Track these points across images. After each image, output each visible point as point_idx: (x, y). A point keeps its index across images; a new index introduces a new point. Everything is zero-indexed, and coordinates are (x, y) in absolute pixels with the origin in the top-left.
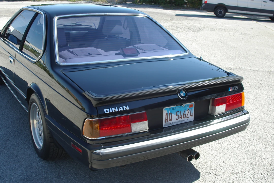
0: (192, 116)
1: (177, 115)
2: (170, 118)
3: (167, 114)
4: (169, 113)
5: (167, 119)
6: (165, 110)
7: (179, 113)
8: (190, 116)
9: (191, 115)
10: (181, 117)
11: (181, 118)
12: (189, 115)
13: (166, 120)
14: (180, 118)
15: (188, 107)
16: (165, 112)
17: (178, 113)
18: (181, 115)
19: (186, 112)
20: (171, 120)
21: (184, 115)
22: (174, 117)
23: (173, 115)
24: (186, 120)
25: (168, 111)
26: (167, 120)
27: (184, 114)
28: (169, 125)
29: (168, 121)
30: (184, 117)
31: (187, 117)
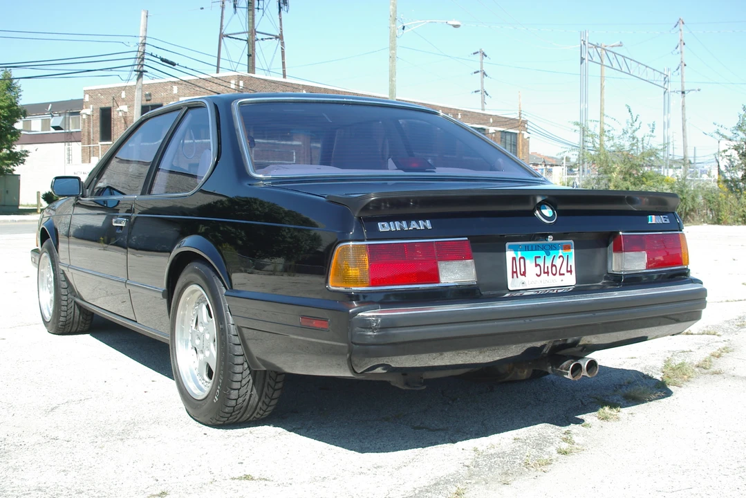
0: (571, 272)
1: (536, 265)
2: (523, 270)
3: (513, 259)
4: (520, 256)
5: (515, 270)
6: (510, 247)
8: (568, 271)
9: (569, 269)
10: (546, 270)
11: (548, 273)
12: (564, 270)
13: (513, 272)
14: (544, 273)
17: (539, 261)
18: (546, 266)
19: (559, 262)
20: (524, 274)
21: (554, 268)
22: (531, 270)
23: (528, 262)
24: (558, 280)
25: (516, 253)
26: (516, 272)
27: (553, 265)
28: (521, 285)
29: (517, 277)
30: (554, 272)
31: (560, 274)
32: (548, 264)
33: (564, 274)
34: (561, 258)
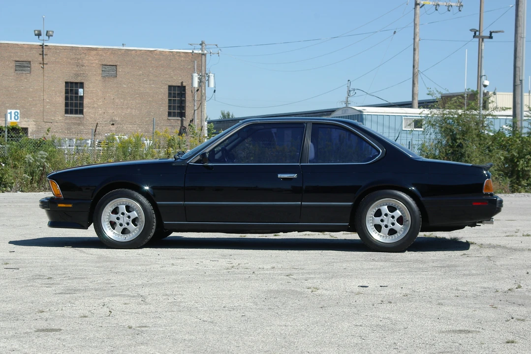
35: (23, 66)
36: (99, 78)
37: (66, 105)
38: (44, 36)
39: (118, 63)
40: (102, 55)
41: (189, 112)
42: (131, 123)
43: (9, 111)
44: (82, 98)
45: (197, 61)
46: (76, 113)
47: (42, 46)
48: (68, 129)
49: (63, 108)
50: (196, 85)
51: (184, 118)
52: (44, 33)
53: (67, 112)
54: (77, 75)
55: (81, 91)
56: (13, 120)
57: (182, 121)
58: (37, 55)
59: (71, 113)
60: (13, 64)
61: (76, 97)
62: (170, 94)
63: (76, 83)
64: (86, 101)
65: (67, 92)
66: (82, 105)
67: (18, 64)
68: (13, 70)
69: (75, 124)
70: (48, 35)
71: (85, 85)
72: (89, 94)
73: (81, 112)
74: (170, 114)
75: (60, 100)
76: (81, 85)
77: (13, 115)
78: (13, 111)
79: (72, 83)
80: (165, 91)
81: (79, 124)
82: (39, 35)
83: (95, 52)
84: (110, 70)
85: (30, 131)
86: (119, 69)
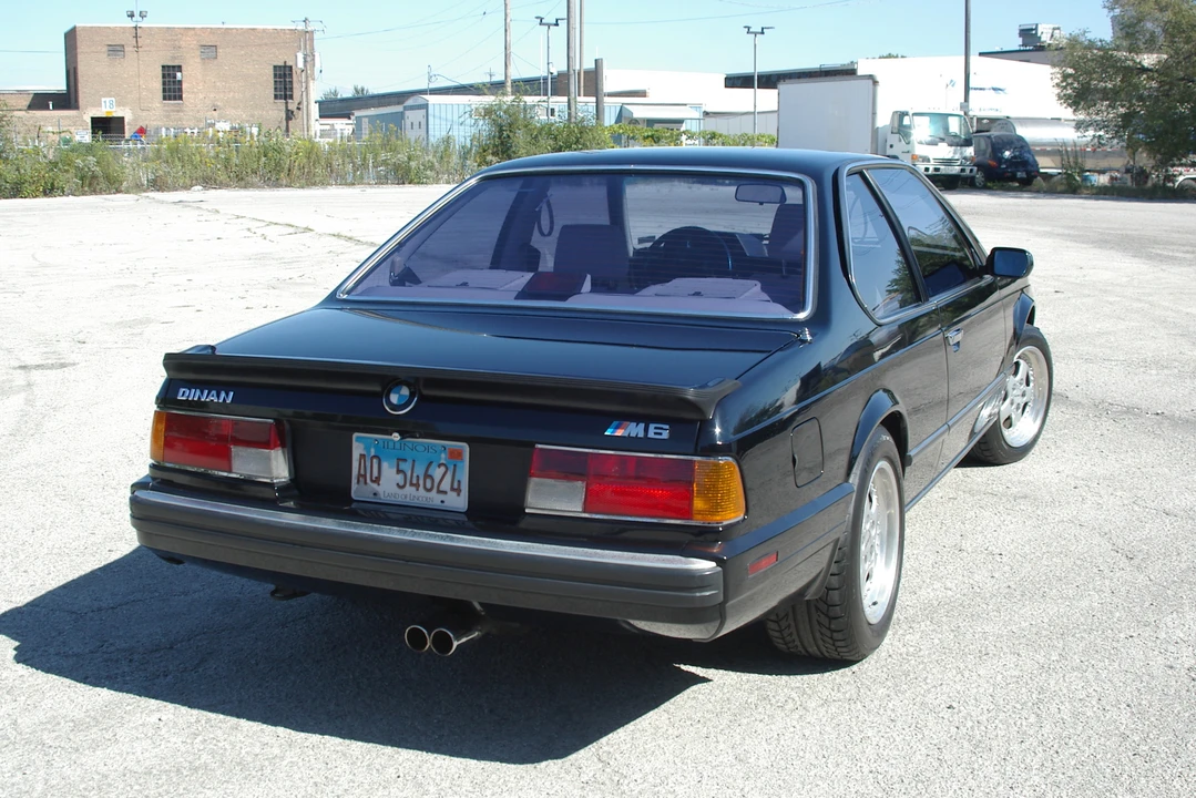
0: (458, 491)
1: (399, 471)
2: (375, 474)
3: (362, 456)
4: (373, 454)
5: (362, 472)
6: (358, 439)
7: (406, 467)
8: (452, 489)
9: (456, 486)
10: (414, 481)
11: (417, 486)
12: (446, 485)
13: (359, 475)
14: (412, 484)
15: (443, 455)
16: (357, 450)
17: (403, 466)
18: (415, 475)
19: (437, 473)
20: (377, 480)
21: (429, 480)
22: (390, 476)
23: (385, 465)
24: (434, 499)
25: (367, 448)
26: (365, 476)
27: (427, 476)
28: (372, 495)
29: (366, 483)
30: (429, 486)
31: (439, 492)
32: (420, 471)
33: (445, 493)
34: (443, 469)
35: (116, 50)
36: (198, 60)
37: (164, 90)
38: (137, 17)
39: (218, 44)
40: (200, 35)
41: (296, 94)
42: (234, 108)
43: (103, 99)
44: (180, 82)
45: (304, 38)
46: (175, 99)
47: (136, 28)
48: (168, 117)
49: (161, 94)
50: (301, 64)
51: (290, 101)
52: (137, 14)
53: (165, 98)
54: (174, 58)
55: (179, 74)
56: (109, 110)
57: (287, 103)
58: (131, 38)
59: (170, 99)
60: (106, 49)
61: (174, 82)
62: (275, 76)
63: (174, 67)
64: (184, 86)
65: (164, 76)
66: (180, 90)
67: (111, 48)
68: (106, 55)
69: (173, 111)
70: (142, 15)
71: (184, 69)
72: (189, 78)
73: (181, 98)
74: (276, 97)
75: (158, 85)
76: (179, 68)
77: (108, 104)
78: (108, 99)
79: (169, 67)
80: (271, 72)
81: (178, 111)
82: (131, 15)
83: (193, 32)
84: (209, 51)
85: (126, 121)
86: (220, 50)
